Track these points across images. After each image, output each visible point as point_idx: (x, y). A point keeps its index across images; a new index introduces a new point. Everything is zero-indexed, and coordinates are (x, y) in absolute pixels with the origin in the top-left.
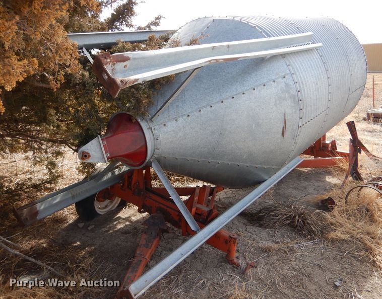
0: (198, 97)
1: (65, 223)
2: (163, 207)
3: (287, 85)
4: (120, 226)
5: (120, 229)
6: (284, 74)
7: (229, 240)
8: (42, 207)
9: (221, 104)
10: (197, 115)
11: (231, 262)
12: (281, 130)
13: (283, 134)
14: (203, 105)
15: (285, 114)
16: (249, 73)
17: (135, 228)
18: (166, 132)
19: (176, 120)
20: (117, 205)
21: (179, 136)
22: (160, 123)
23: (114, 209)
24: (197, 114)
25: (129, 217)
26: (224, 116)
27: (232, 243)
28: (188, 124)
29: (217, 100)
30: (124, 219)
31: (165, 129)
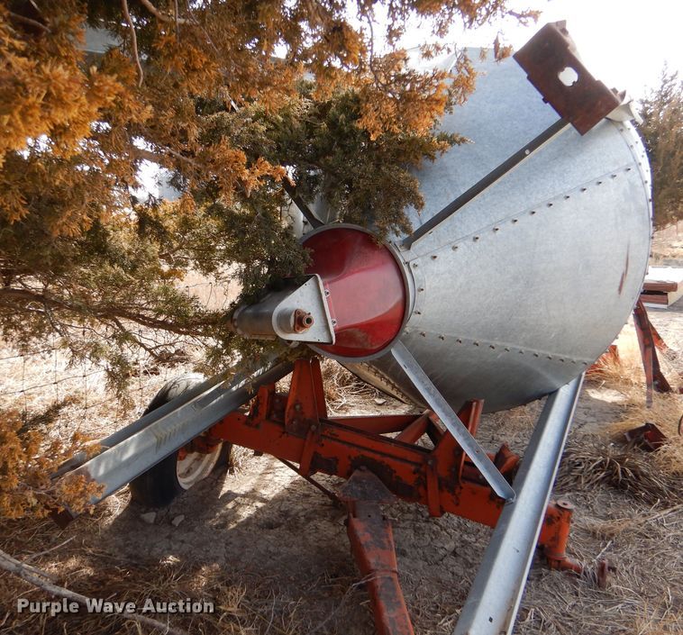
0: (487, 200)
1: (104, 515)
2: (371, 455)
3: (633, 186)
4: (246, 513)
5: (249, 519)
6: (625, 163)
7: (556, 515)
8: (102, 471)
9: (530, 217)
10: (489, 238)
11: (562, 566)
12: (619, 279)
13: (620, 289)
14: (500, 217)
15: (628, 247)
16: (570, 156)
17: (285, 514)
18: (437, 275)
19: (455, 248)
20: (212, 466)
21: (458, 284)
22: (422, 254)
23: (206, 475)
24: (490, 236)
25: (254, 490)
26: (535, 244)
27: (563, 521)
28: (475, 257)
29: (523, 210)
30: (244, 496)
31: (435, 267)
